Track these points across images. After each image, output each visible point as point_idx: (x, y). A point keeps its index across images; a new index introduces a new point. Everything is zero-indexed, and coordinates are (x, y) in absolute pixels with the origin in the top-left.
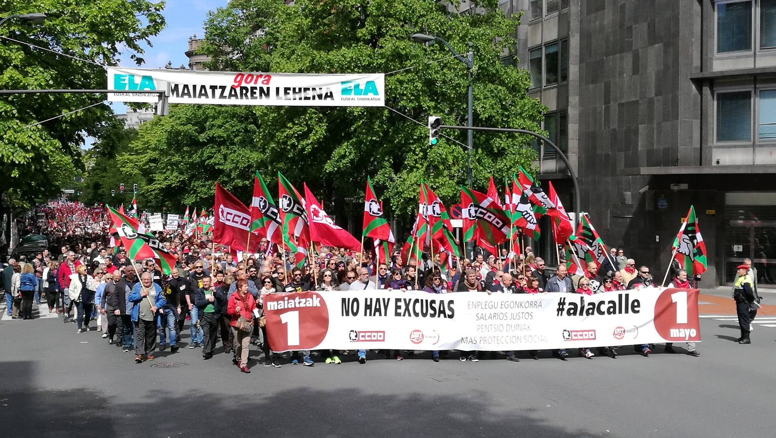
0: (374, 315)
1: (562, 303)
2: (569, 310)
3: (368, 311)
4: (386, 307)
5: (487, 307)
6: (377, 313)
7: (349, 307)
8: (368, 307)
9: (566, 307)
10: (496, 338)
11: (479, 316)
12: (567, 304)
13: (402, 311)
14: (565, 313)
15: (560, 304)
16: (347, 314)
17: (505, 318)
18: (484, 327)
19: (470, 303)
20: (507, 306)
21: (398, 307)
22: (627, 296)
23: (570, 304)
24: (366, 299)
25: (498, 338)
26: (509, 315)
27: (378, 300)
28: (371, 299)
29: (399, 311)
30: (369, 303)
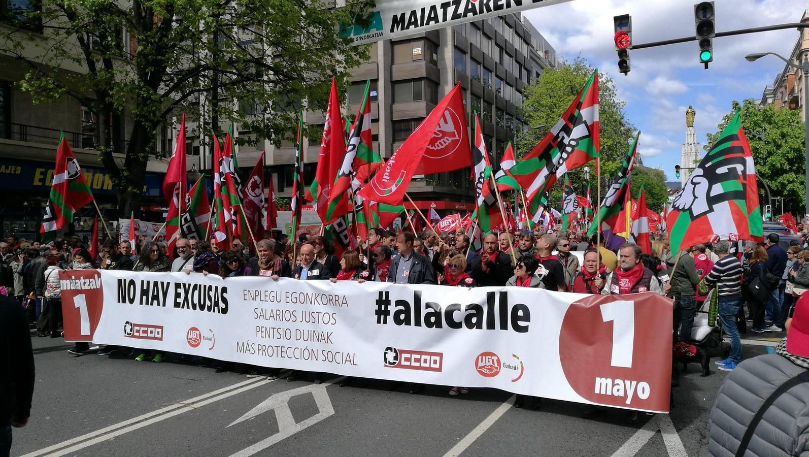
0: (152, 304)
1: (383, 301)
2: (398, 314)
3: (144, 297)
4: (165, 295)
5: (267, 298)
6: (155, 302)
7: (124, 292)
8: (145, 292)
9: (392, 309)
10: (279, 349)
11: (259, 312)
12: (393, 303)
13: (180, 300)
14: (390, 318)
15: (379, 302)
16: (124, 301)
17: (293, 318)
18: (264, 330)
19: (246, 293)
20: (294, 300)
21: (178, 295)
22: (504, 296)
23: (398, 303)
24: (143, 282)
25: (284, 349)
26: (299, 315)
27: (156, 284)
28: (148, 282)
29: (179, 300)
30: (145, 288)
